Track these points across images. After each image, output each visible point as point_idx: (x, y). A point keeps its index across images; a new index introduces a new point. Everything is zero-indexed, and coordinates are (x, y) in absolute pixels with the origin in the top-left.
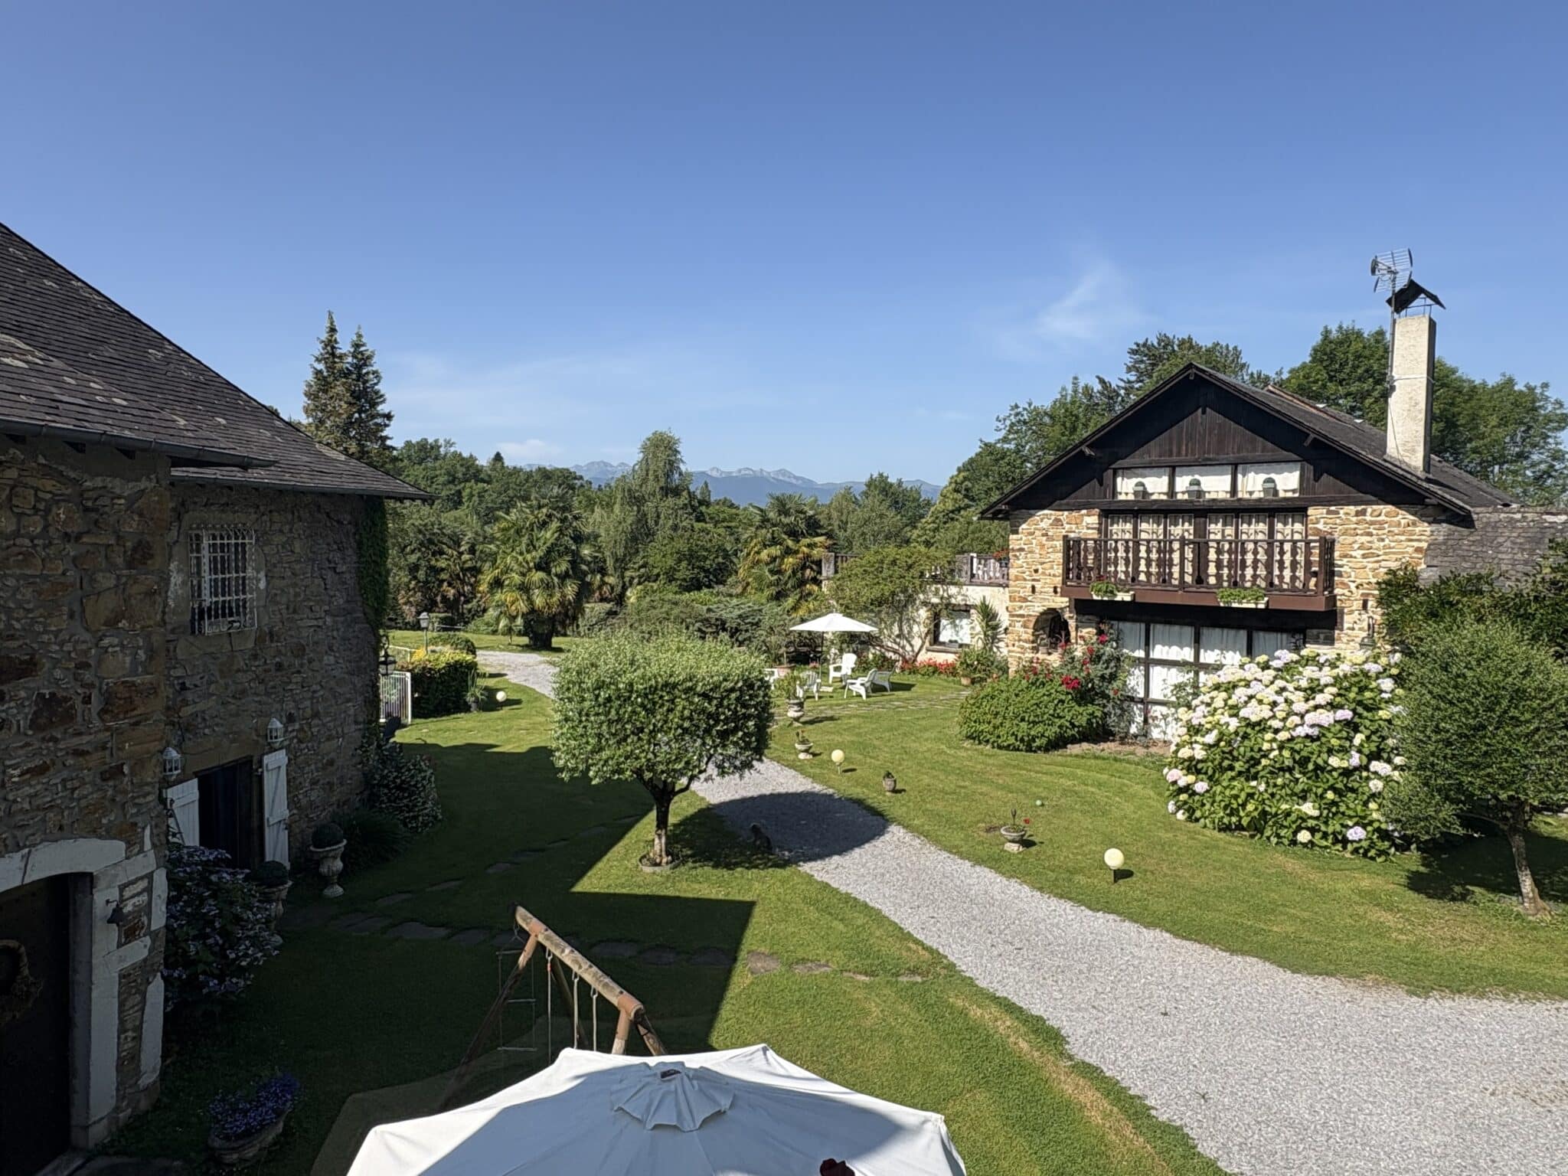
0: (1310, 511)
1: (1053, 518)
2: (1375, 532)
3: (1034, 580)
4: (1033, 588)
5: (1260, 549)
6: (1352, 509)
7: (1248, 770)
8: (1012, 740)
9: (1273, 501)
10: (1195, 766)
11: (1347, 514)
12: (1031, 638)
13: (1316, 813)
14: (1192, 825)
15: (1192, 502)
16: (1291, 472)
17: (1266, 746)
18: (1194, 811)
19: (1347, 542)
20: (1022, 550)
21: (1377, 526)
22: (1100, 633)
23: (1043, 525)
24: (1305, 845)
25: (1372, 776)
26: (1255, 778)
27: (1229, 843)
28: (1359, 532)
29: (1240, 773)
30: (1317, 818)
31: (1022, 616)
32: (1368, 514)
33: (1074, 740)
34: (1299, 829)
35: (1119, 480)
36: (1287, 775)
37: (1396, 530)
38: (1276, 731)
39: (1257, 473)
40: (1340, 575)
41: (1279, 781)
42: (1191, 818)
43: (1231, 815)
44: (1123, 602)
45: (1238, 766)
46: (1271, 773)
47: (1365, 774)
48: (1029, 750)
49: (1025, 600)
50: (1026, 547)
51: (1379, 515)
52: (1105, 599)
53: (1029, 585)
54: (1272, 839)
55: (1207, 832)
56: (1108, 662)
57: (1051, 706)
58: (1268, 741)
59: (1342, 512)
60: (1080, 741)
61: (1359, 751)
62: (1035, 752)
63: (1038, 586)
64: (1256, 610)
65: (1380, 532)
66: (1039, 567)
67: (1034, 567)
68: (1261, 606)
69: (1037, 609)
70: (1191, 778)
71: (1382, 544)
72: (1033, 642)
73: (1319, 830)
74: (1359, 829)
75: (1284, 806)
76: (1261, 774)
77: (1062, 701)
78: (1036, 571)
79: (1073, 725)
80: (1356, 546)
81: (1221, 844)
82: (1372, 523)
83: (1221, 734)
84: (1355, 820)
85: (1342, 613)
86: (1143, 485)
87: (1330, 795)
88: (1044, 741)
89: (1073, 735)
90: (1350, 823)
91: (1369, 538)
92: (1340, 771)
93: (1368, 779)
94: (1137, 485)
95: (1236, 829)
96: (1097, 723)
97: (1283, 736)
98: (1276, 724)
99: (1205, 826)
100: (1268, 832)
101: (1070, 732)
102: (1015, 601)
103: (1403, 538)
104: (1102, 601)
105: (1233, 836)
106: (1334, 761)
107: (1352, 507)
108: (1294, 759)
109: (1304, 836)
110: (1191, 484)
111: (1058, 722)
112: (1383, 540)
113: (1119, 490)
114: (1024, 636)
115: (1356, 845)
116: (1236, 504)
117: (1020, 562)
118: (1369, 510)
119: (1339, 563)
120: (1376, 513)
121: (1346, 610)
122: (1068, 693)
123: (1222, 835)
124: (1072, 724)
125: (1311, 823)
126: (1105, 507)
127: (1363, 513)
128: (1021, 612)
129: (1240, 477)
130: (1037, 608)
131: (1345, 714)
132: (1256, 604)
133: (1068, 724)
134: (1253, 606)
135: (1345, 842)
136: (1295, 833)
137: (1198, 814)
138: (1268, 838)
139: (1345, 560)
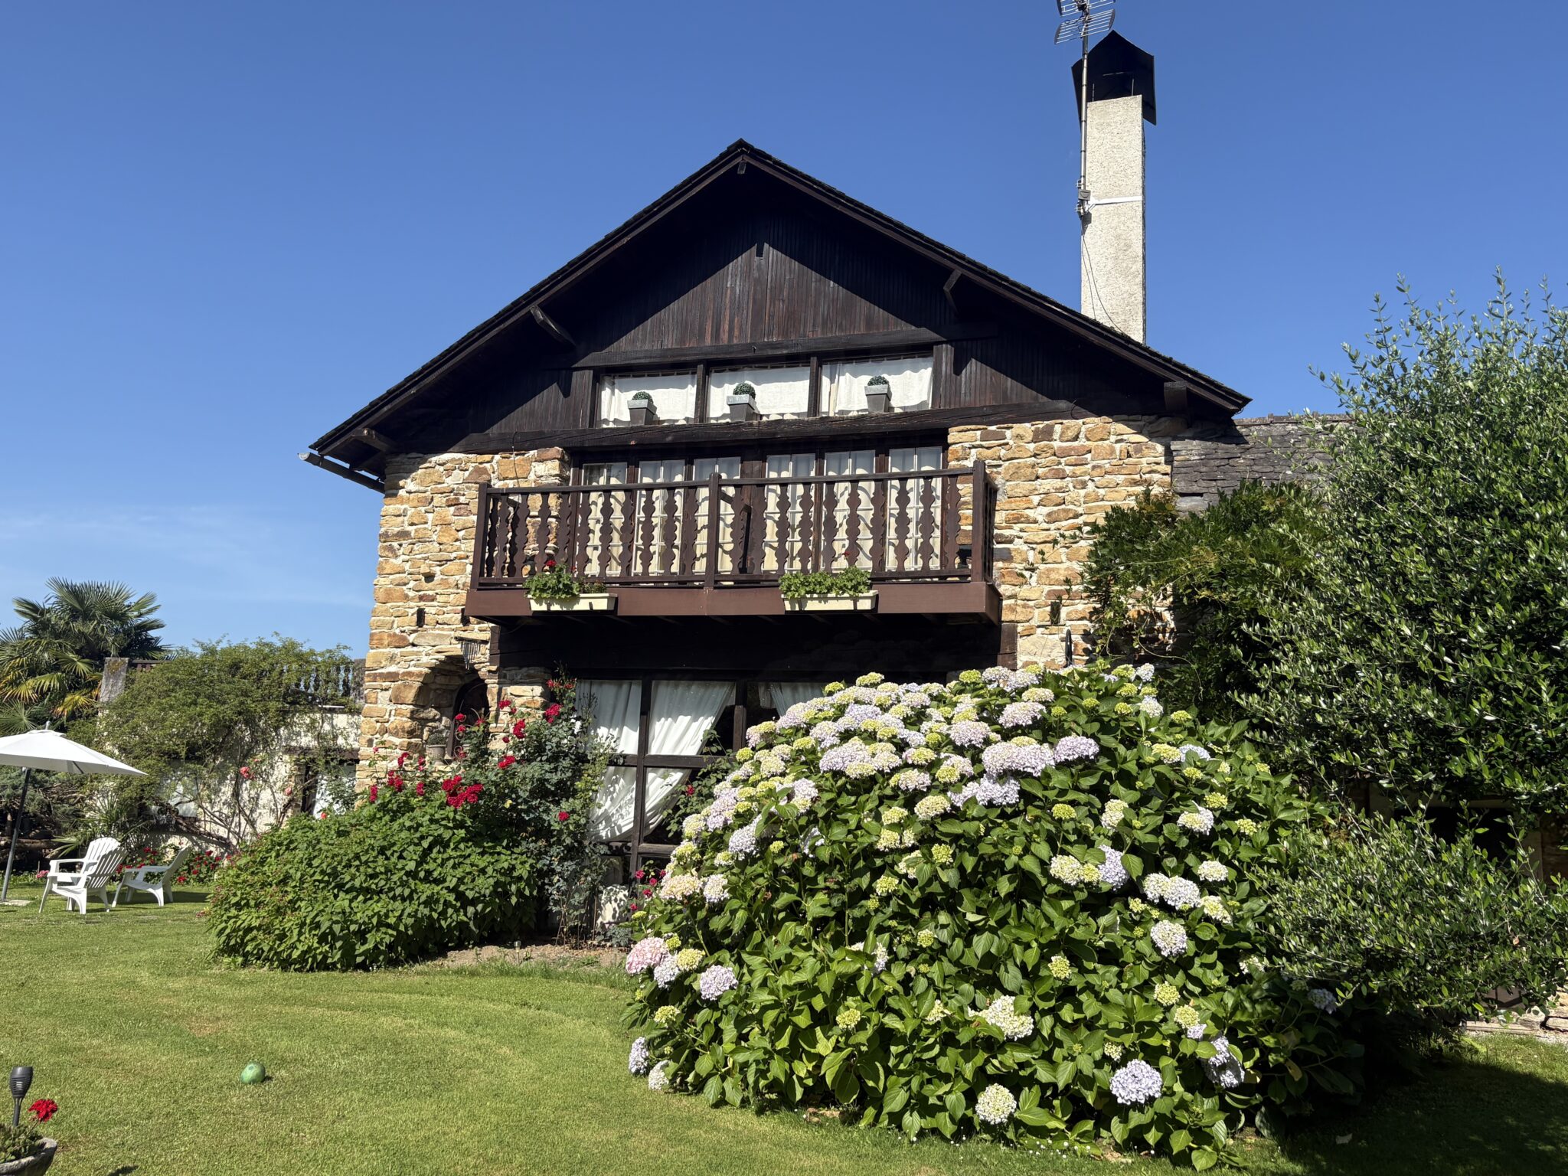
0: (953, 435)
1: (471, 467)
2: (1068, 470)
3: (421, 598)
4: (421, 614)
5: (862, 496)
6: (1026, 429)
7: (840, 917)
8: (310, 940)
9: (885, 418)
10: (705, 924)
11: (1019, 437)
12: (408, 724)
13: (1023, 1026)
14: (686, 1101)
15: (738, 425)
16: (915, 370)
17: (887, 839)
18: (695, 1055)
19: (1019, 491)
20: (404, 535)
21: (1072, 459)
22: (551, 698)
23: (450, 482)
24: (996, 1132)
25: (1155, 913)
26: (859, 936)
27: (786, 1144)
28: (1040, 471)
29: (820, 923)
30: (1025, 1042)
31: (393, 677)
32: (1056, 436)
33: (462, 939)
34: (983, 1079)
35: (606, 394)
36: (943, 918)
37: (1106, 464)
38: (911, 799)
39: (855, 375)
40: (1008, 557)
41: (926, 937)
42: (685, 1083)
43: (793, 1053)
44: (592, 613)
45: (814, 907)
46: (902, 916)
47: (1136, 905)
48: (349, 963)
49: (401, 642)
50: (412, 529)
51: (1076, 438)
52: (556, 607)
53: (412, 608)
54: (907, 1119)
55: (726, 1118)
56: (555, 758)
57: (413, 854)
58: (892, 827)
59: (1008, 433)
60: (481, 942)
61: (1117, 842)
62: (364, 967)
63: (430, 610)
64: (855, 615)
65: (1079, 470)
66: (437, 570)
67: (424, 569)
68: (865, 605)
69: (425, 659)
70: (691, 956)
71: (1083, 492)
72: (411, 733)
73: (1031, 1081)
74: (1138, 1066)
75: (936, 1012)
76: (875, 921)
77: (440, 842)
78: (429, 577)
79: (464, 901)
80: (1036, 499)
81: (762, 1151)
82: (1065, 453)
83: (773, 820)
84: (1129, 1039)
85: (1013, 636)
86: (649, 398)
87: (1060, 967)
88: (387, 937)
89: (462, 926)
90: (1115, 1053)
91: (1058, 483)
92: (1082, 896)
93: (1142, 920)
94: (636, 397)
95: (805, 1103)
96: (520, 893)
97: (930, 806)
98: (912, 779)
99: (721, 1102)
100: (896, 1100)
101: (453, 917)
102: (380, 645)
103: (1120, 479)
104: (549, 612)
105: (797, 1124)
106: (1065, 868)
107: (1028, 425)
108: (961, 869)
109: (995, 1103)
110: (736, 393)
111: (426, 890)
112: (1084, 485)
113: (604, 416)
114: (395, 721)
115: (1136, 1119)
116: (819, 428)
117: (398, 561)
118: (1058, 428)
119: (1007, 532)
120: (1071, 434)
121: (1020, 629)
122: (461, 825)
123: (767, 1125)
124: (460, 896)
125: (1012, 1057)
126: (575, 443)
127: (1047, 434)
128: (393, 669)
129: (825, 381)
130: (424, 657)
131: (1078, 745)
132: (855, 600)
133: (451, 898)
134: (847, 605)
135: (1109, 1108)
136: (971, 1097)
137: (704, 1064)
138: (896, 1118)
139: (1017, 527)
